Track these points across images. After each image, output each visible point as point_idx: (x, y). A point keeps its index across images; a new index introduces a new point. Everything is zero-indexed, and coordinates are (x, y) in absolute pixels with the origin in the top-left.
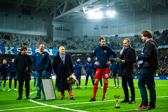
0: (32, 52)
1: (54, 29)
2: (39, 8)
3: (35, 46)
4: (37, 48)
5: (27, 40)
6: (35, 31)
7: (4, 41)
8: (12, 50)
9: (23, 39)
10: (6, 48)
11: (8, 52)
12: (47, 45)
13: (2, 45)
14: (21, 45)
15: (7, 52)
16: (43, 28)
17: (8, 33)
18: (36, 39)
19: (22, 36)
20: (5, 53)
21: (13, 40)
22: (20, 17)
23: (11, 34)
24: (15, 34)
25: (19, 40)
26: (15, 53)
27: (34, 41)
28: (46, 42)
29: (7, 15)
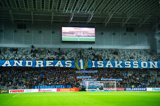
0: (138, 65)
1: (157, 42)
2: (141, 25)
3: (140, 60)
4: (142, 61)
5: (132, 54)
6: (139, 45)
7: (114, 57)
8: (121, 64)
9: (129, 53)
10: (116, 62)
11: (118, 66)
12: (151, 57)
13: (112, 60)
14: (128, 59)
15: (116, 66)
16: (146, 42)
17: (115, 49)
18: (140, 53)
19: (128, 50)
20: (116, 67)
21: (121, 55)
22: (125, 34)
23: (118, 50)
24: (122, 50)
25: (125, 55)
26: (124, 66)
27: (139, 55)
28: (150, 55)
29: (114, 34)
